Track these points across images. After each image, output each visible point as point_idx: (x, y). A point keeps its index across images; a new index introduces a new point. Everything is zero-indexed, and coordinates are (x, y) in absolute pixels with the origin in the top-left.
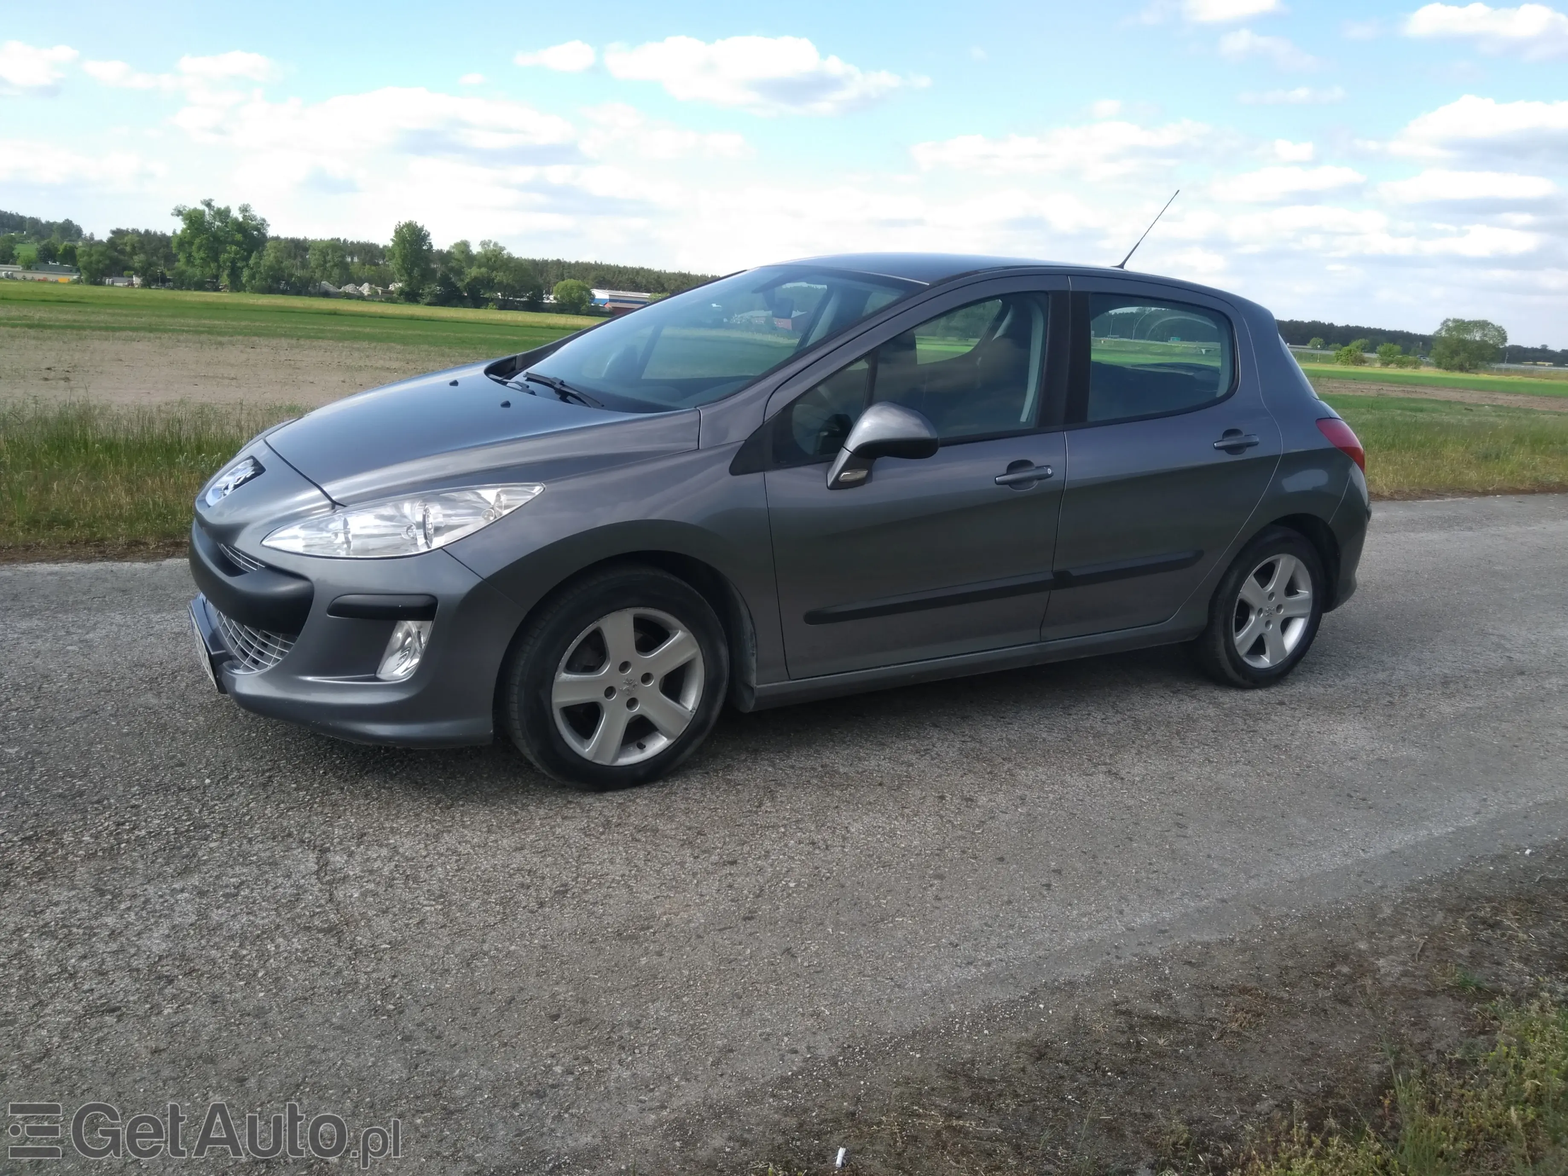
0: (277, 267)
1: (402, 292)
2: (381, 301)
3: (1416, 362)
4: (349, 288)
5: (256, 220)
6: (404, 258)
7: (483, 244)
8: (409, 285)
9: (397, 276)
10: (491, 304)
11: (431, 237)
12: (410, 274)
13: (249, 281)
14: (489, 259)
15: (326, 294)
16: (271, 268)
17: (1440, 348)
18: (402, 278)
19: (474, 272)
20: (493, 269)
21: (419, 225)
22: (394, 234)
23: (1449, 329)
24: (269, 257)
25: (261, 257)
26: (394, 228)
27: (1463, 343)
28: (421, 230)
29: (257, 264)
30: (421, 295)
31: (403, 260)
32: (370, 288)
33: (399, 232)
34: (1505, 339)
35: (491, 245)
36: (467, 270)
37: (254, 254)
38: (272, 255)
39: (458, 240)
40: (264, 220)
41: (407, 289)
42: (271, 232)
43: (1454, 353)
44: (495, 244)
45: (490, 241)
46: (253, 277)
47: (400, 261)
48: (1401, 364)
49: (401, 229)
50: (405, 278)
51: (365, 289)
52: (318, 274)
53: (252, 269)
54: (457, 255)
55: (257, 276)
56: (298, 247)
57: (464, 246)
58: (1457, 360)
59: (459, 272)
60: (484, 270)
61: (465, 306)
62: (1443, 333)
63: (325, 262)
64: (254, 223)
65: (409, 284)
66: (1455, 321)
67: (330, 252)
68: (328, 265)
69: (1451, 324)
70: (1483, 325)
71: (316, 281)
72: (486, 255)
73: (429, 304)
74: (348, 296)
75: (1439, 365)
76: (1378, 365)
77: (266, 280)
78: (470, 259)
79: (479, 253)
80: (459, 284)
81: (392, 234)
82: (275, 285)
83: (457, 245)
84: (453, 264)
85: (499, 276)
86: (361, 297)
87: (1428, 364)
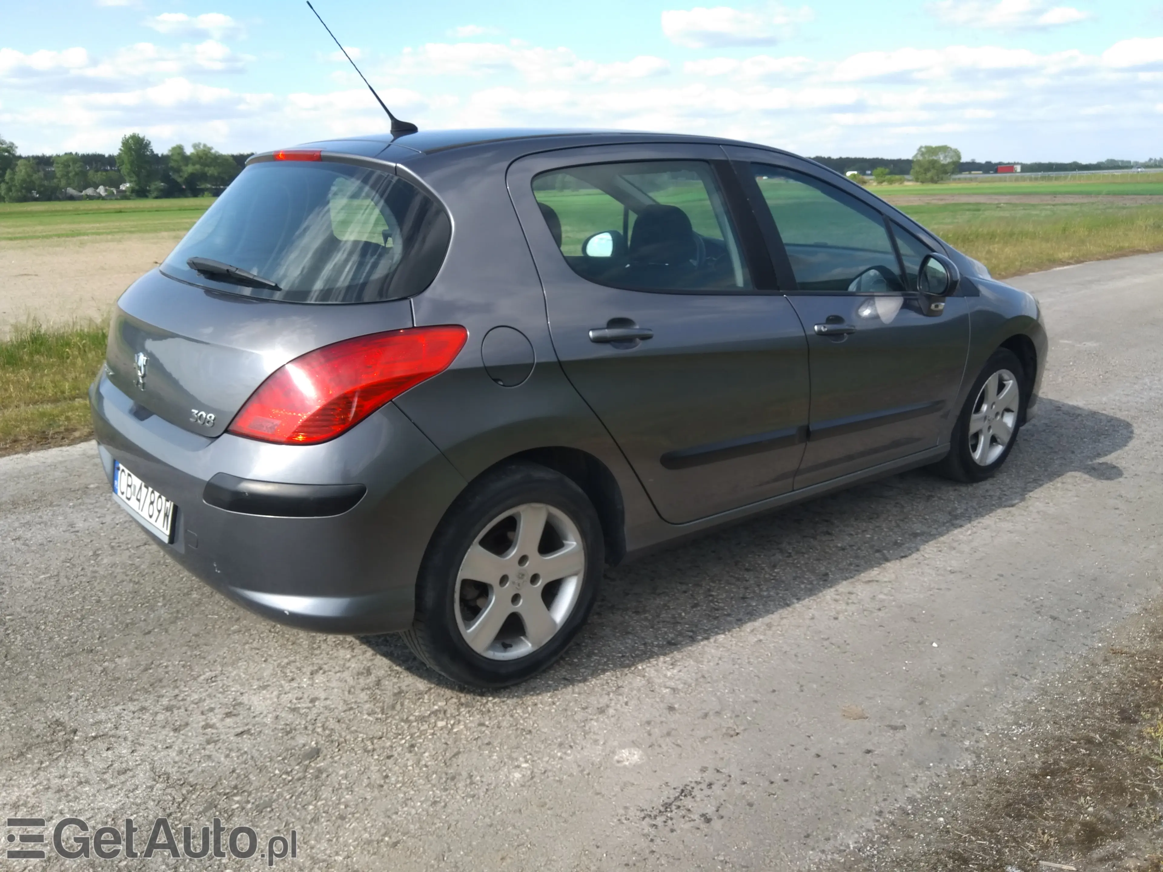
0: (28, 180)
1: (133, 191)
2: (117, 199)
3: (900, 180)
4: (90, 191)
5: (6, 143)
6: (132, 163)
7: (195, 146)
8: (137, 185)
9: (127, 178)
10: (206, 193)
11: (152, 144)
12: (138, 175)
13: (7, 193)
14: (200, 158)
15: (71, 198)
16: (24, 181)
17: (917, 168)
18: (132, 179)
19: (190, 169)
20: (204, 165)
21: (141, 136)
22: (121, 144)
23: (923, 154)
24: (21, 171)
25: (14, 173)
26: (121, 140)
27: (934, 163)
28: (143, 140)
29: (12, 179)
30: (149, 191)
31: (131, 166)
32: (106, 190)
33: (126, 143)
34: (960, 158)
35: (202, 147)
36: (184, 168)
37: (8, 172)
38: (24, 171)
39: (174, 145)
40: (13, 144)
41: (137, 188)
42: (19, 152)
43: (927, 170)
44: (205, 146)
45: (200, 144)
46: (9, 190)
47: (129, 166)
48: (891, 182)
49: (127, 140)
50: (134, 178)
51: (101, 190)
52: (63, 182)
53: (7, 183)
54: (175, 157)
55: (13, 189)
56: (43, 162)
57: (179, 150)
58: (929, 175)
59: (178, 171)
60: (198, 167)
61: (186, 196)
62: (920, 158)
63: (68, 172)
64: (4, 146)
65: (138, 183)
66: (926, 147)
67: (71, 164)
68: (70, 175)
69: (923, 149)
70: (944, 149)
71: (61, 189)
72: (198, 155)
73: (157, 198)
74: (90, 198)
75: (917, 180)
76: (875, 184)
77: (21, 191)
78: (186, 159)
79: (192, 154)
80: (179, 180)
81: (119, 145)
82: (29, 195)
83: (174, 149)
84: (172, 164)
85: (211, 171)
86: (100, 197)
87: (909, 181)
